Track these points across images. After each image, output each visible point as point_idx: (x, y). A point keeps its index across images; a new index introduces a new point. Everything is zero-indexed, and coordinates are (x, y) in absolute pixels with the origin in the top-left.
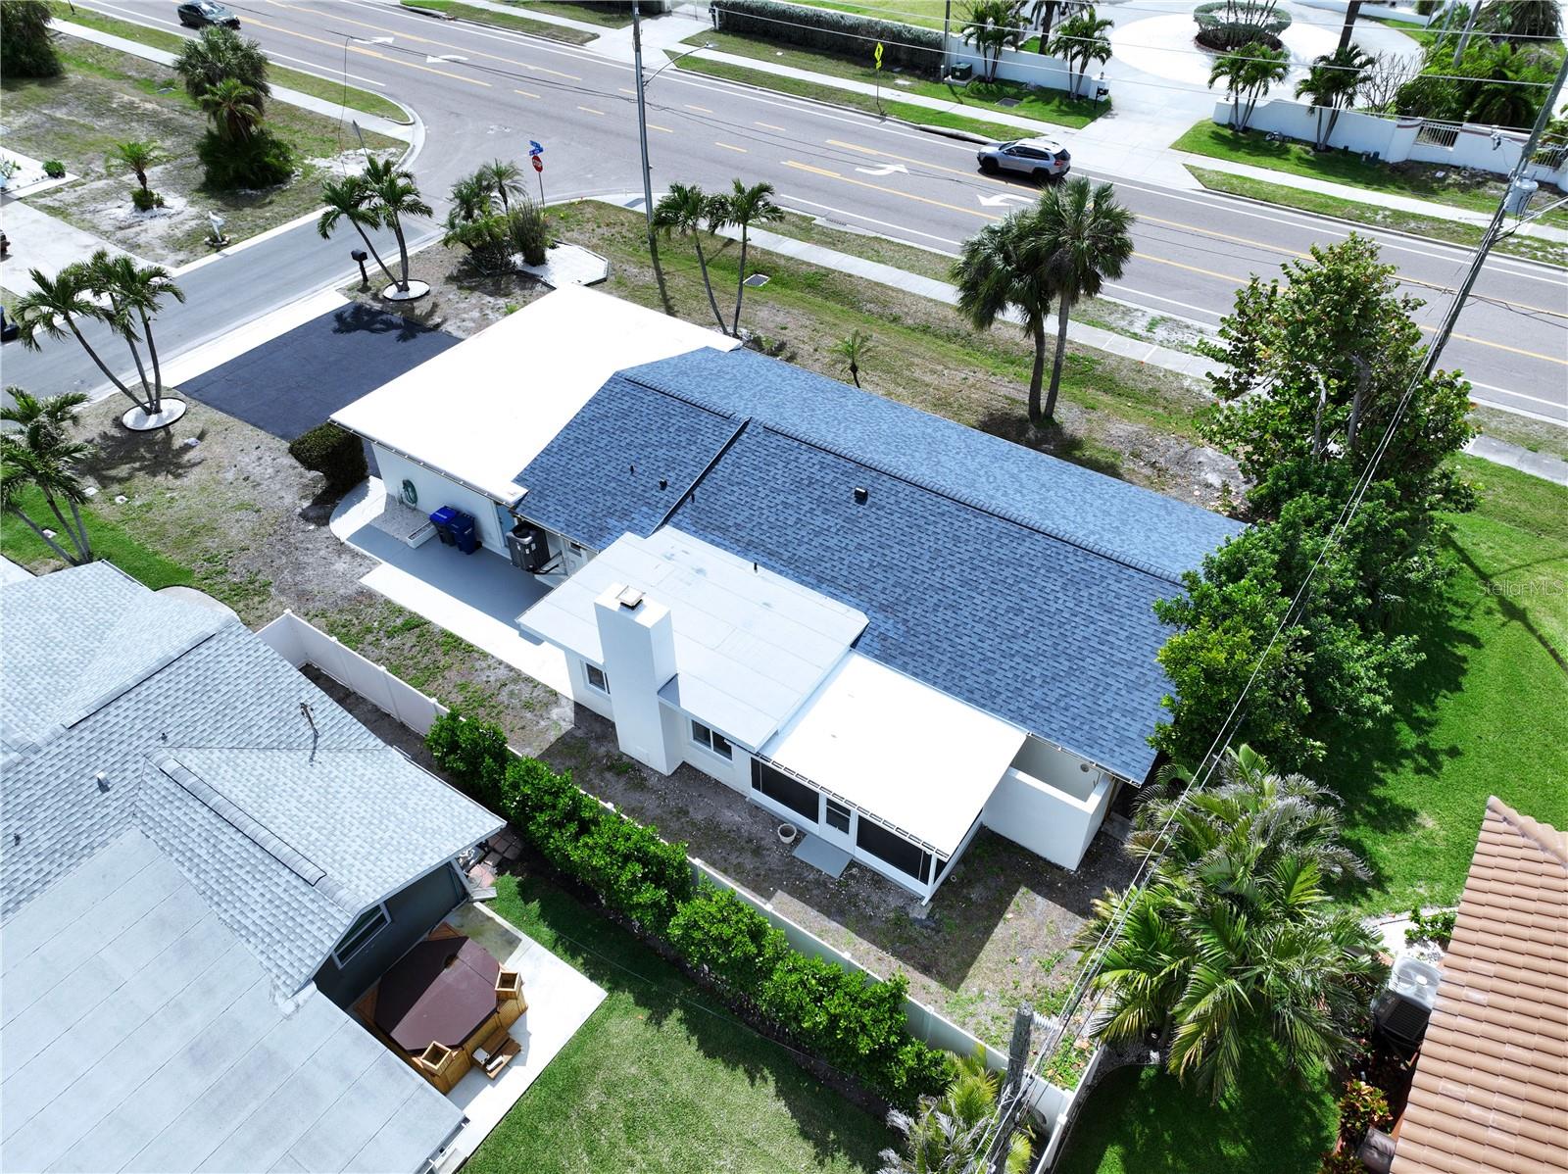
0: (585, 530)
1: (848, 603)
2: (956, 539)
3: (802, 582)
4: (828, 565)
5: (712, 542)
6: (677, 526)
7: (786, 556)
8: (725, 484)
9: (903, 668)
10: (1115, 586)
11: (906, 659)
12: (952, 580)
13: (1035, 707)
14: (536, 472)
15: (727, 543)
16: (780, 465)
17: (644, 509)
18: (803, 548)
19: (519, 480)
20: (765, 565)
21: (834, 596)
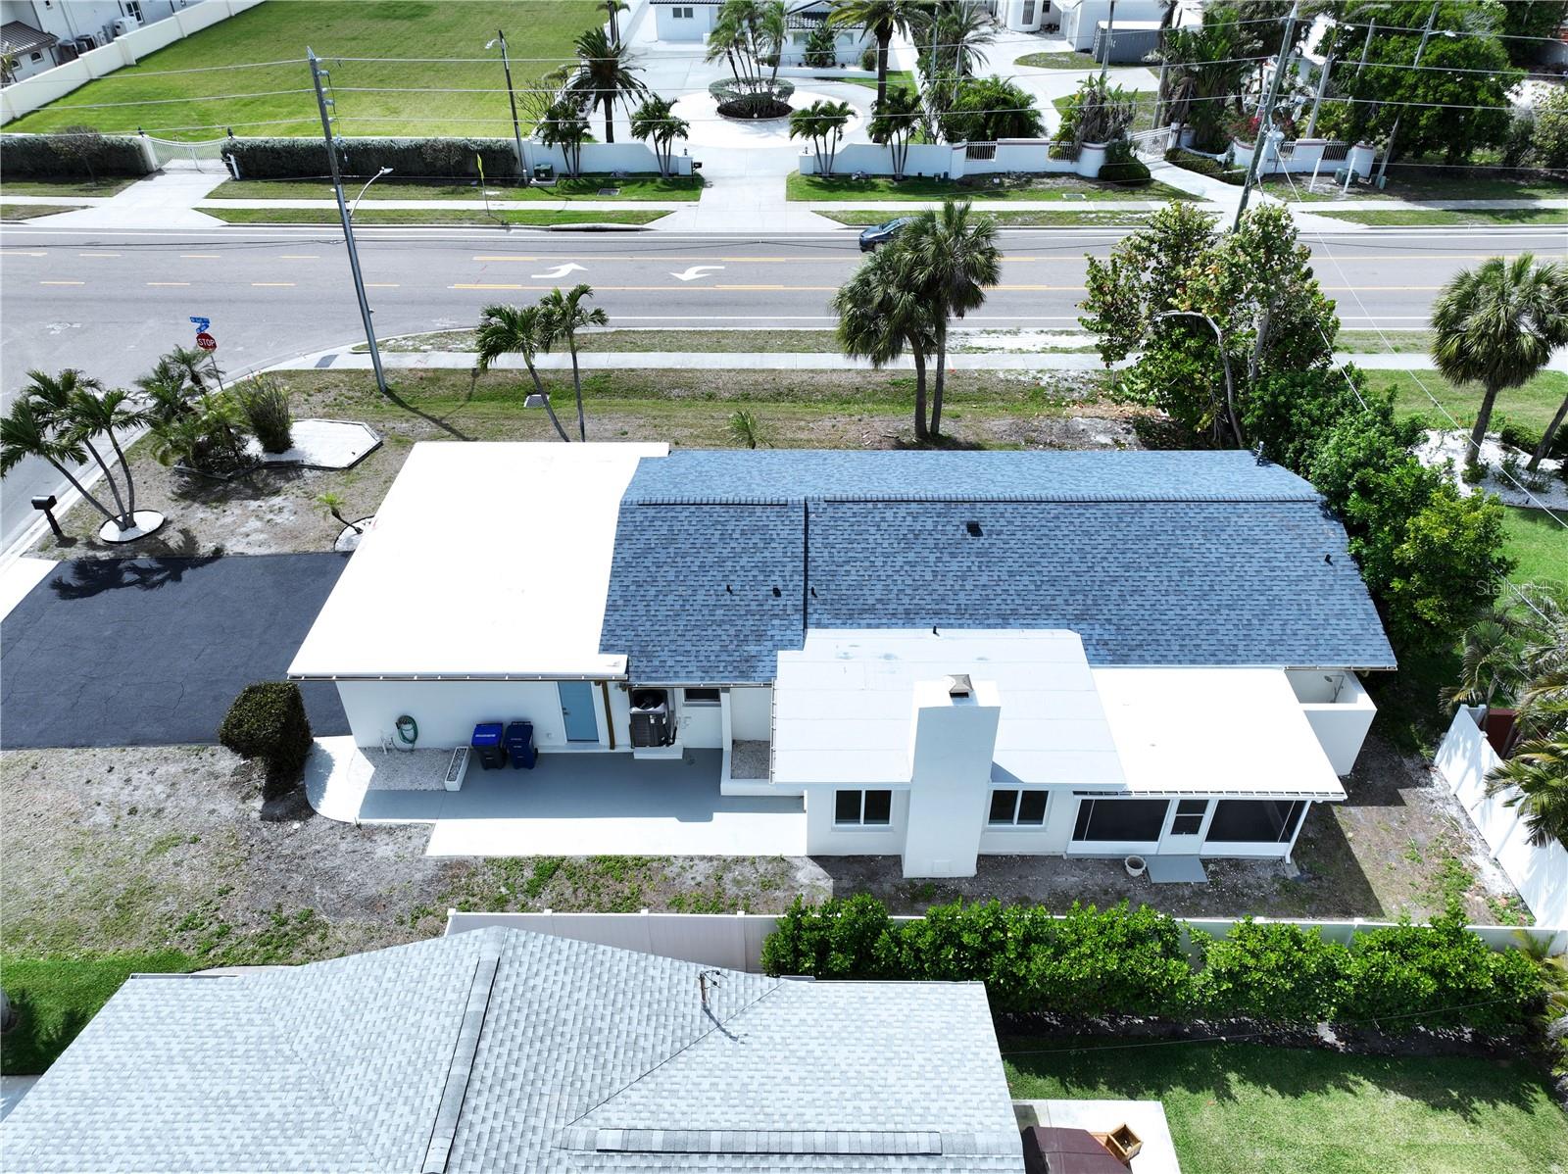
0: (730, 669)
1: (1046, 626)
2: (1086, 533)
3: (989, 626)
4: (999, 601)
5: (869, 626)
6: (819, 625)
7: (952, 609)
8: (835, 568)
9: (1142, 660)
10: (1241, 522)
11: (1138, 652)
12: (1114, 569)
13: (1272, 643)
14: (618, 632)
15: (884, 621)
16: (872, 530)
17: (776, 622)
18: (962, 595)
19: (606, 648)
20: (941, 626)
21: (1028, 626)
